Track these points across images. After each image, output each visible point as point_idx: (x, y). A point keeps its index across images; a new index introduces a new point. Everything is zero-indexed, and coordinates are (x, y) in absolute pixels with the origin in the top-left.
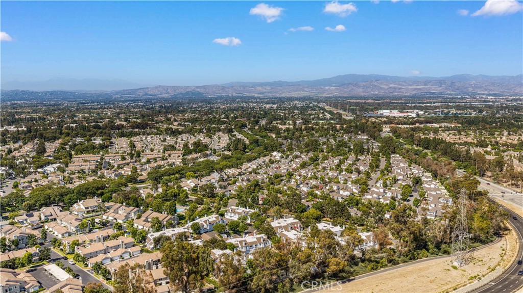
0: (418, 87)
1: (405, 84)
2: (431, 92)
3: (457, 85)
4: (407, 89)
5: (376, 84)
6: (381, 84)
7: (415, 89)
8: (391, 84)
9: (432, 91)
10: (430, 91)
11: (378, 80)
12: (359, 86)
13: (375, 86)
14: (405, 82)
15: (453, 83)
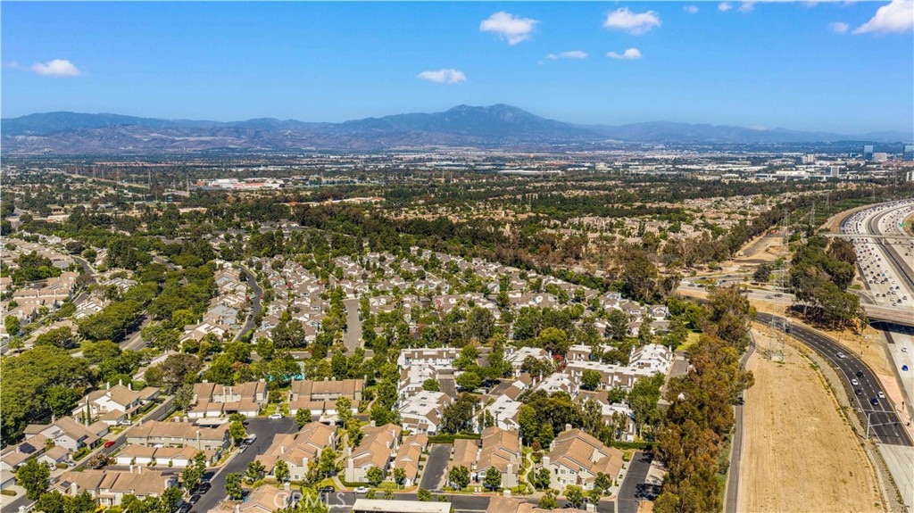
0: (202, 139)
1: (178, 133)
2: (230, 148)
3: (266, 136)
4: (187, 143)
5: (123, 131)
6: (133, 132)
7: (201, 142)
8: (152, 132)
9: (230, 146)
10: (226, 146)
11: (127, 125)
12: (90, 136)
13: (124, 135)
14: (176, 129)
15: (258, 133)
